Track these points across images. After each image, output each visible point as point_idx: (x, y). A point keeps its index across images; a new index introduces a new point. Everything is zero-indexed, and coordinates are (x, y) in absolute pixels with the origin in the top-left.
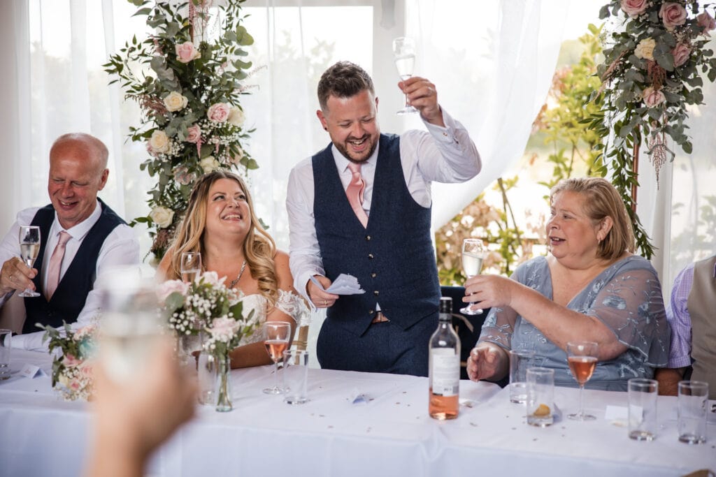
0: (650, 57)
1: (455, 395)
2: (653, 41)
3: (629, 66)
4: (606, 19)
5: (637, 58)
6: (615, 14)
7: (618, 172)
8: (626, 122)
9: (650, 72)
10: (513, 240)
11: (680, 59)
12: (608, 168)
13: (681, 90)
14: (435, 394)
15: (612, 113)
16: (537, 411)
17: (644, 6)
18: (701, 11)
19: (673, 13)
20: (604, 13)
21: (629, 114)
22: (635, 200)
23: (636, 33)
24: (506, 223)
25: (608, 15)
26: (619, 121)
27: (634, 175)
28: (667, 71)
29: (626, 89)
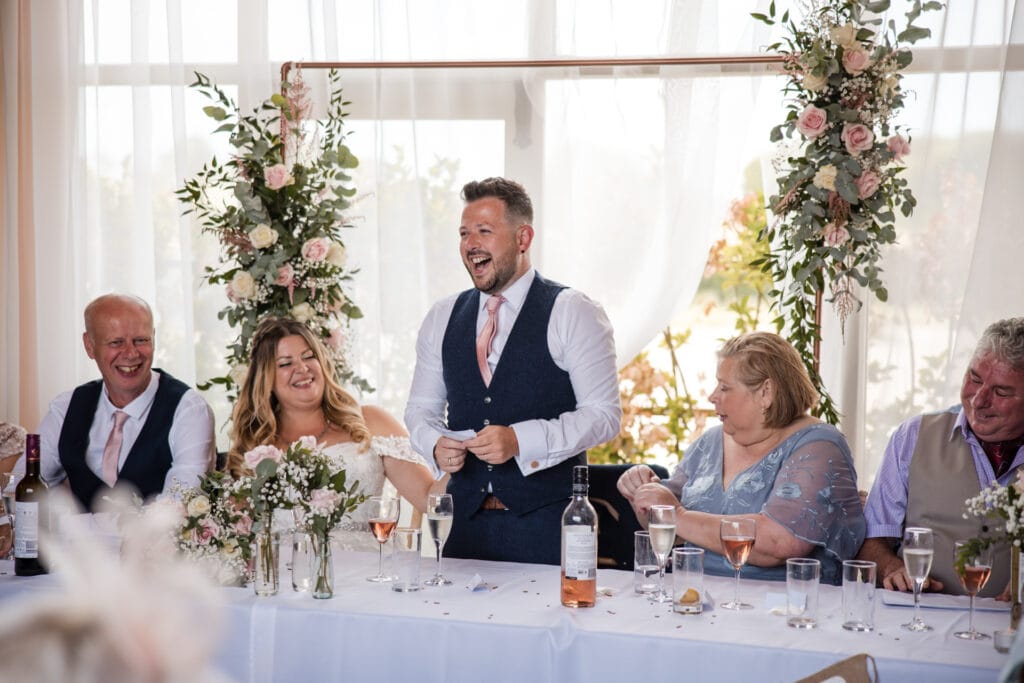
0: (832, 188)
1: (591, 579)
2: (834, 168)
3: (807, 197)
4: (779, 142)
5: (817, 189)
6: (789, 136)
7: (797, 323)
8: (806, 264)
9: (831, 205)
10: (684, 411)
11: (867, 190)
12: (785, 318)
13: (870, 226)
14: (568, 578)
15: (789, 253)
16: (685, 596)
17: (824, 127)
18: (892, 133)
19: (857, 136)
20: (776, 135)
21: (809, 254)
22: (818, 357)
23: (817, 158)
24: (676, 389)
25: (780, 137)
26: (798, 263)
27: (817, 327)
28: (852, 205)
29: (804, 225)
